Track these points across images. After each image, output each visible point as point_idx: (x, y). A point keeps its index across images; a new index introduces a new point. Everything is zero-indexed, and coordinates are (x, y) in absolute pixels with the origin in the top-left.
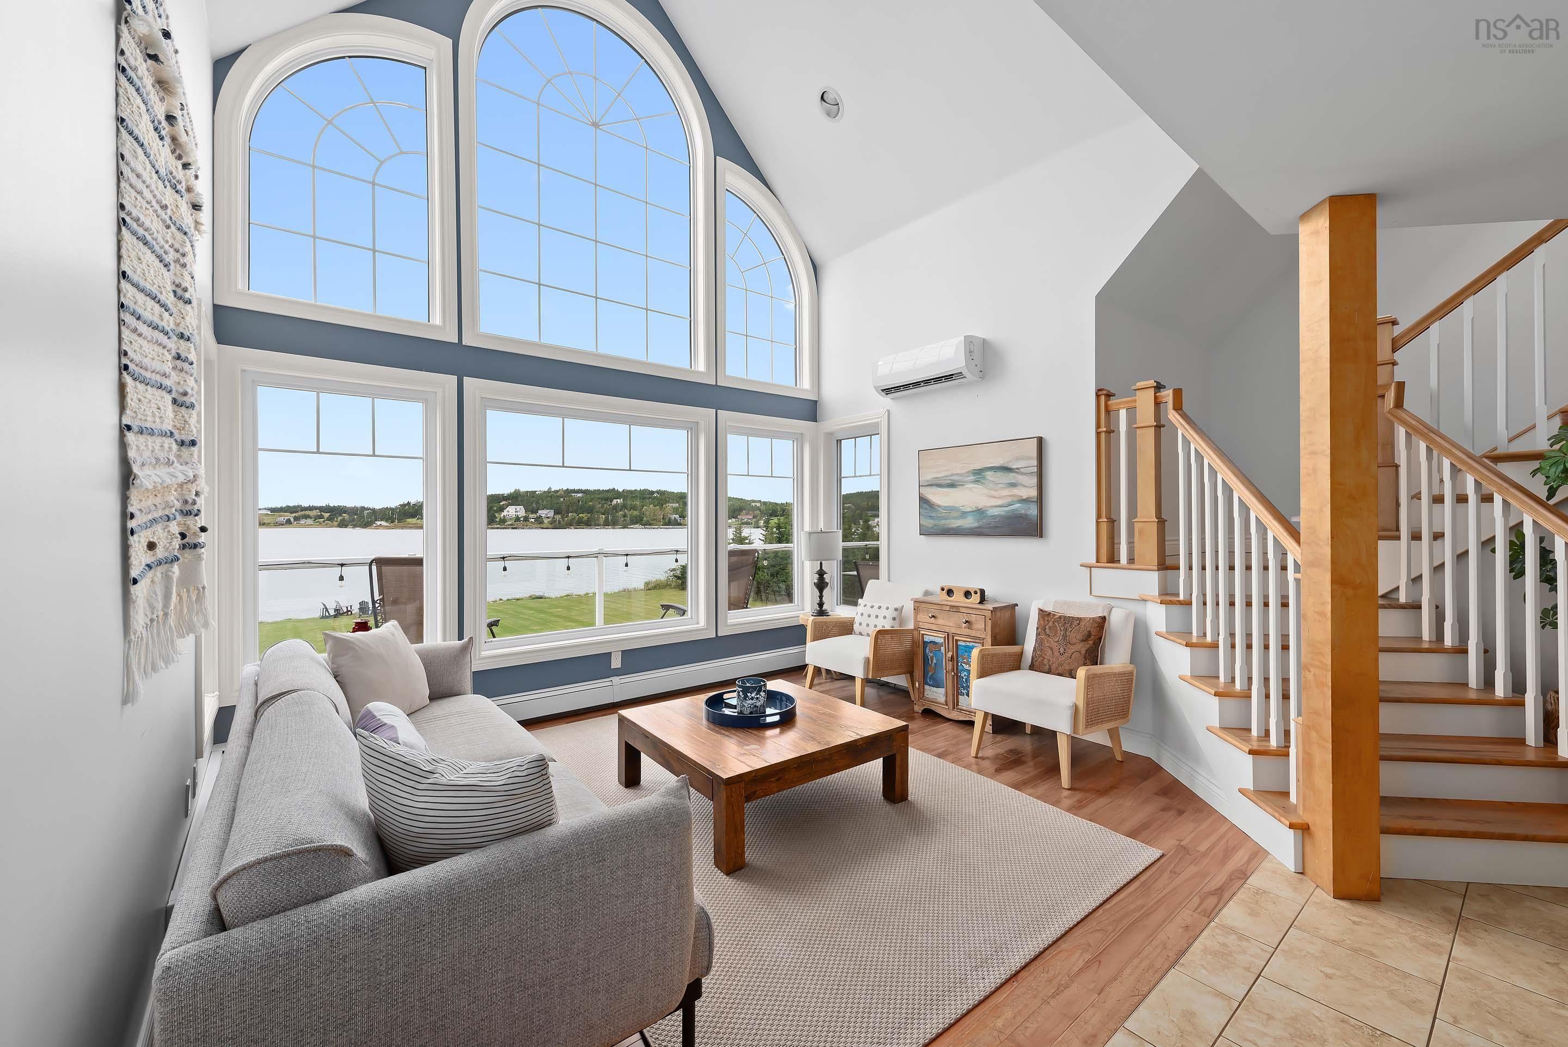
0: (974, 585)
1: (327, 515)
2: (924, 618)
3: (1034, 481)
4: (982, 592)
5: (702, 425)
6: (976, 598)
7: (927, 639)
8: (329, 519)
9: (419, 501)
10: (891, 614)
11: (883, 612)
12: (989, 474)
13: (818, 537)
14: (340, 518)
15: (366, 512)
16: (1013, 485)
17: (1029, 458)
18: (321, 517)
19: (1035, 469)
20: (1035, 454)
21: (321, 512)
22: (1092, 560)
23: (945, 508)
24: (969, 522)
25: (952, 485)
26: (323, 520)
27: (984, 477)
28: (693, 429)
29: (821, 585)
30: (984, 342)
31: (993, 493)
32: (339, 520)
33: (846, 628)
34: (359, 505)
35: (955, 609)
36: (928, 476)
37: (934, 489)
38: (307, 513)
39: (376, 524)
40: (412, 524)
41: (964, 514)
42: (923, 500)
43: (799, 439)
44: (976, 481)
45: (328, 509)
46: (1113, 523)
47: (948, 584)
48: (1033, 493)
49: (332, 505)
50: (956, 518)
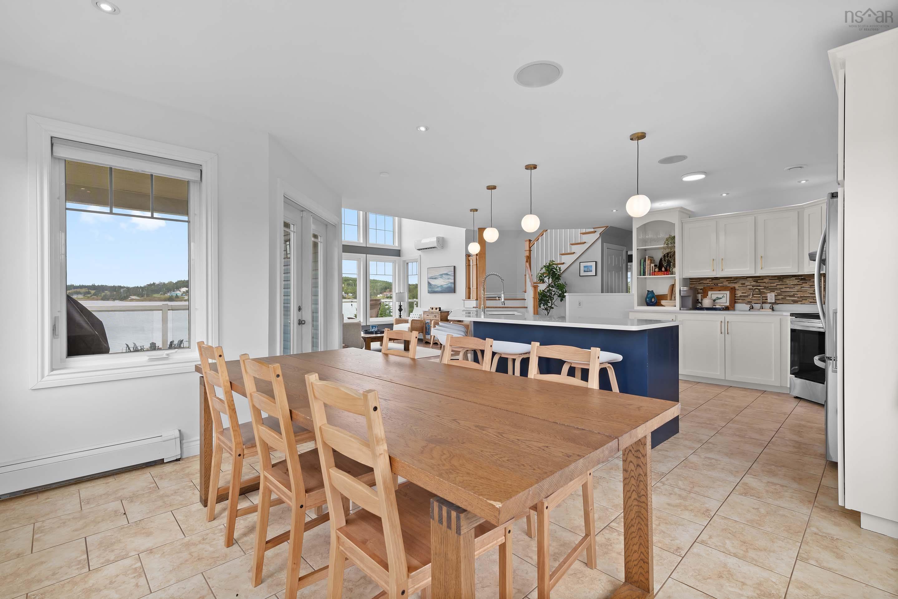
0: (438, 307)
1: (93, 292)
2: (425, 316)
3: (453, 278)
4: (440, 308)
5: (362, 259)
6: (438, 310)
7: (426, 322)
8: (94, 295)
9: (161, 282)
10: (418, 316)
11: (416, 316)
12: (444, 275)
13: (400, 295)
14: (103, 294)
15: (122, 290)
16: (449, 279)
17: (452, 271)
18: (89, 293)
19: (453, 275)
20: (453, 271)
21: (88, 290)
22: (465, 299)
23: (434, 285)
24: (439, 289)
25: (435, 279)
26: (90, 295)
27: (442, 276)
28: (359, 260)
29: (400, 310)
30: (443, 238)
31: (444, 281)
32: (102, 295)
33: (406, 321)
34: (116, 285)
35: (432, 313)
36: (430, 276)
37: (431, 280)
38: (78, 290)
39: (130, 298)
40: (157, 298)
41: (438, 287)
42: (429, 283)
43: (394, 262)
44: (441, 278)
45: (93, 287)
46: (469, 288)
47: (432, 307)
48: (453, 281)
49: (96, 285)
50: (436, 288)
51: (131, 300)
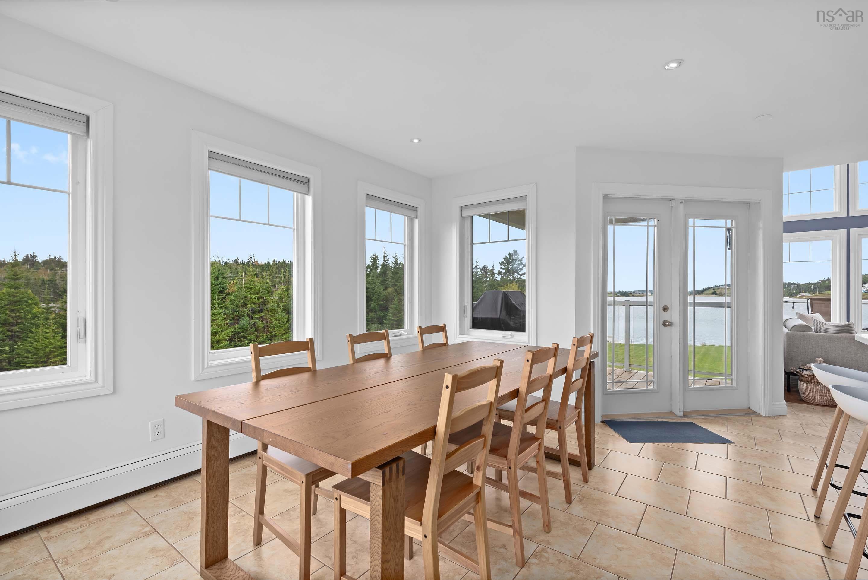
39: (800, 294)
51: (800, 296)
